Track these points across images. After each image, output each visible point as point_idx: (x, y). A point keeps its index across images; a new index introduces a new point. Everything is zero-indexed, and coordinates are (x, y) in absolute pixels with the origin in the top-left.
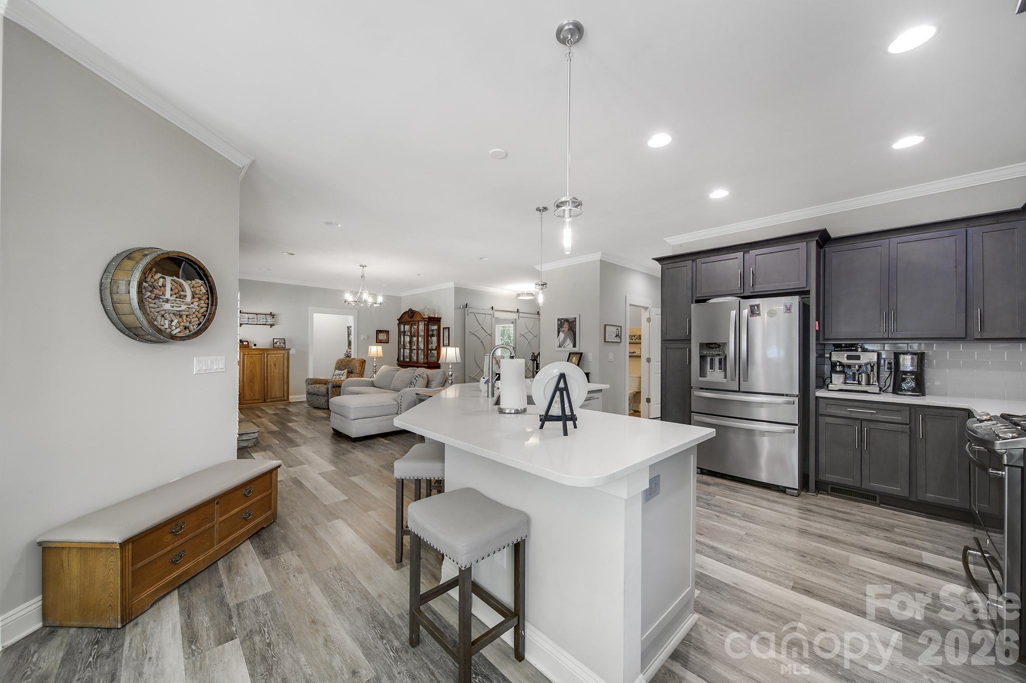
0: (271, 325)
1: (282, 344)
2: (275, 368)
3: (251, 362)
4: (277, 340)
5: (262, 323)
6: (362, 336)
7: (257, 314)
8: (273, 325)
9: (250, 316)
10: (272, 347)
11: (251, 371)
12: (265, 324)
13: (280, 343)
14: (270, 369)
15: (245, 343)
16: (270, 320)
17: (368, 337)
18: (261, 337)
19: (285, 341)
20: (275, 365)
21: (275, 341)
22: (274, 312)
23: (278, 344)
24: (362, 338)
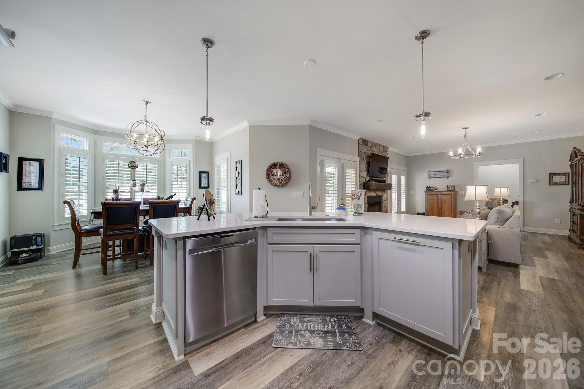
0: (447, 177)
1: (453, 189)
2: (446, 203)
3: (432, 199)
4: (450, 186)
5: (441, 176)
6: (529, 180)
7: (438, 172)
8: (448, 177)
9: (435, 173)
10: (446, 190)
11: (432, 203)
12: (443, 177)
13: (451, 188)
14: (443, 203)
15: (431, 188)
16: (446, 174)
17: (537, 181)
18: (441, 184)
19: (455, 186)
20: (446, 201)
21: (449, 186)
22: (449, 169)
23: (450, 188)
24: (529, 182)
